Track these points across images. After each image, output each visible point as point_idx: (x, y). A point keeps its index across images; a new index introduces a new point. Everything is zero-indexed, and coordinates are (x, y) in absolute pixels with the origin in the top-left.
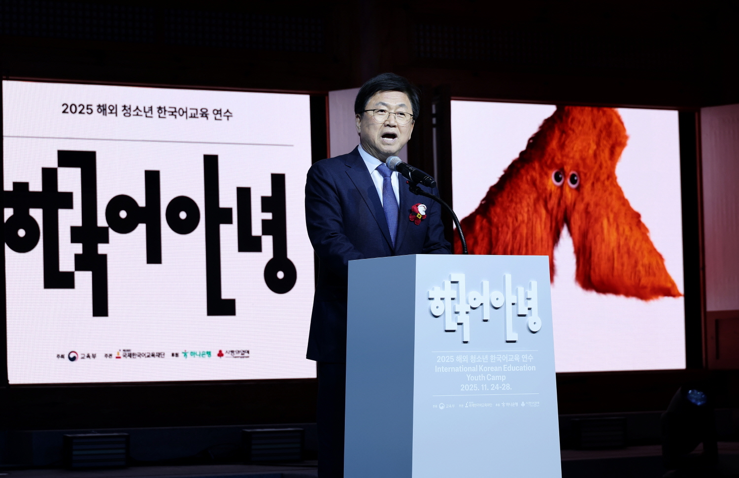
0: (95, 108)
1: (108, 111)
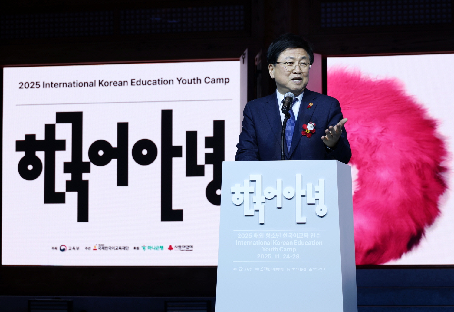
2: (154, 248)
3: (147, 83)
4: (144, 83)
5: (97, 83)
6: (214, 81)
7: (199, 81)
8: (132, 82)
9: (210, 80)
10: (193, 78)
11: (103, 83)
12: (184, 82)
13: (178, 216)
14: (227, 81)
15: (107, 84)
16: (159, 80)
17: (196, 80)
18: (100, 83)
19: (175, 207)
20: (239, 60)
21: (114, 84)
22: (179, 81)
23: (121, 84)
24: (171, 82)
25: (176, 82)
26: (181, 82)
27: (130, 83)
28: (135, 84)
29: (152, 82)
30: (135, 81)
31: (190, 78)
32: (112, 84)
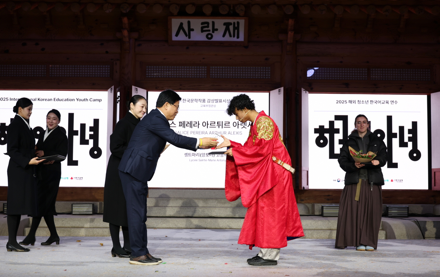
0: (348, 101)
1: (352, 102)
2: (63, 178)
3: (62, 100)
4: (60, 100)
5: (37, 99)
6: (94, 100)
7: (87, 100)
8: (54, 99)
9: (93, 100)
10: (84, 99)
11: (40, 99)
12: (80, 100)
13: (76, 163)
14: (100, 100)
15: (42, 100)
16: (67, 99)
17: (85, 100)
18: (38, 99)
19: (74, 159)
20: (107, 91)
21: (45, 100)
22: (77, 100)
23: (49, 100)
24: (73, 100)
25: (76, 100)
26: (78, 100)
27: (53, 100)
28: (56, 100)
29: (64, 100)
30: (56, 99)
31: (83, 98)
32: (44, 100)
